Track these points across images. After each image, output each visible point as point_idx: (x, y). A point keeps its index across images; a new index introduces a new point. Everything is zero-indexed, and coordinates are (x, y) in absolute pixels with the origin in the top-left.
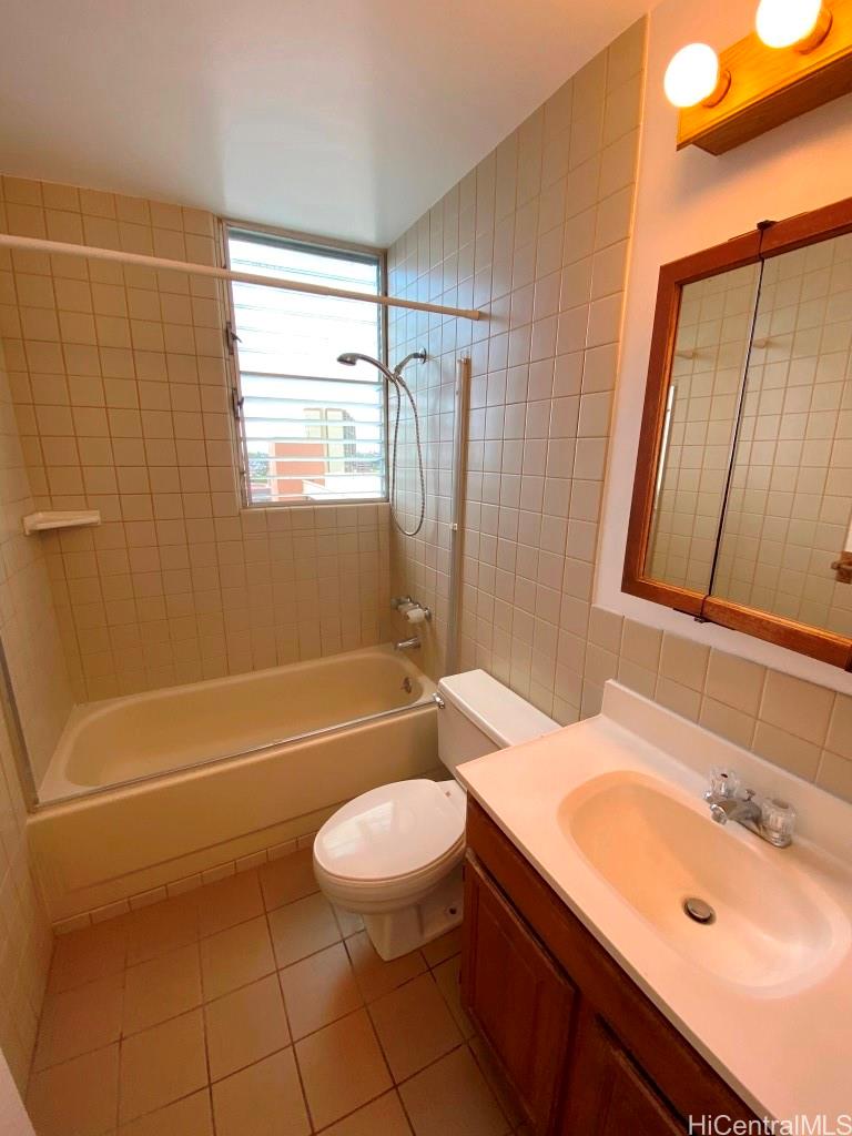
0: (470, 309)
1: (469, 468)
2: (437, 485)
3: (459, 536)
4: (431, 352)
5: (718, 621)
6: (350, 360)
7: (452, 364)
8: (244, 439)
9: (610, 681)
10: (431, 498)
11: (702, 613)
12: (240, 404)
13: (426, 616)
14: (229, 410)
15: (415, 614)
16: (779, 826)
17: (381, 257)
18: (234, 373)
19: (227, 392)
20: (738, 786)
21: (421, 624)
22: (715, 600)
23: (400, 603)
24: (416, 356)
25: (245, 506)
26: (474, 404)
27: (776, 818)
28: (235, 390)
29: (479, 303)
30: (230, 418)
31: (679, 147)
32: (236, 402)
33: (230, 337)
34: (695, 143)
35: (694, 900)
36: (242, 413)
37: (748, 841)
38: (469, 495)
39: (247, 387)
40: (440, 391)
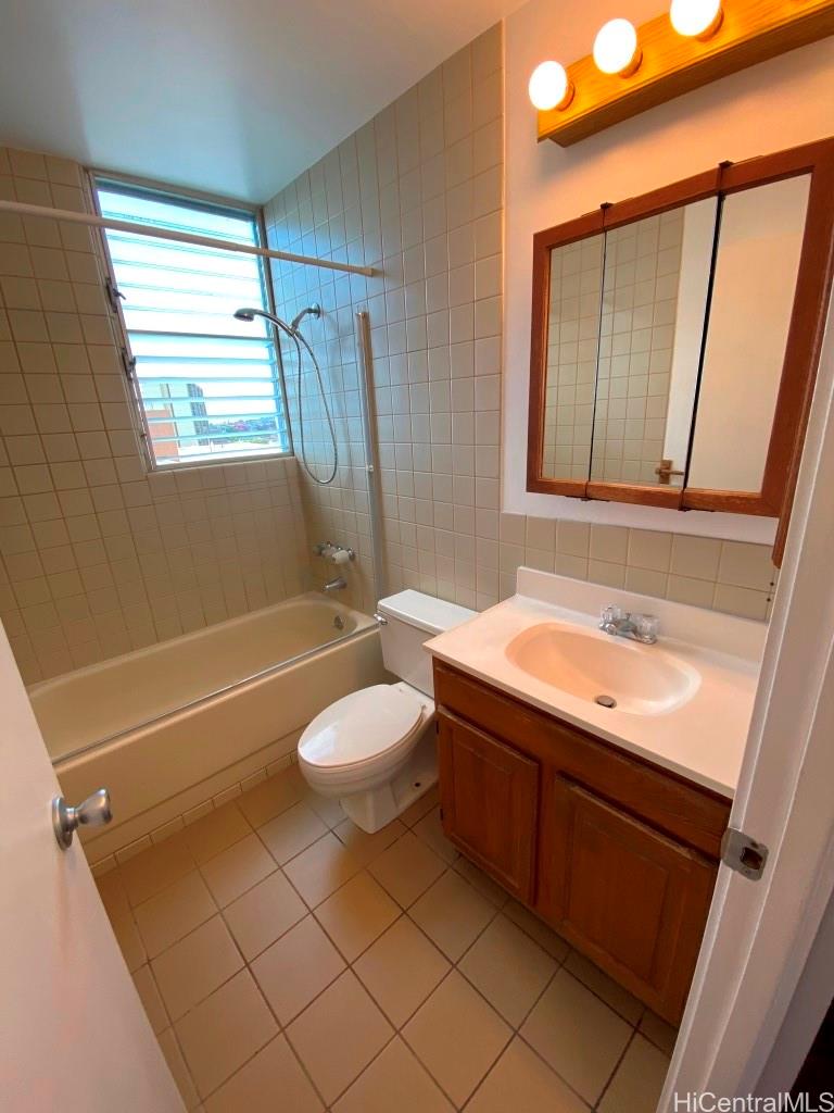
0: (363, 266)
1: (378, 413)
2: (347, 433)
3: (375, 477)
4: (325, 307)
5: (597, 497)
6: (247, 315)
7: (347, 318)
8: (141, 401)
9: (521, 568)
10: (342, 447)
11: (585, 493)
12: (133, 363)
13: (350, 557)
14: (121, 370)
15: (340, 555)
16: (649, 629)
17: (257, 214)
18: (121, 333)
19: (117, 353)
20: (619, 614)
21: (345, 565)
22: (595, 482)
23: (323, 549)
24: (310, 311)
25: (150, 470)
26: (376, 354)
27: (647, 625)
28: (125, 350)
29: (370, 261)
30: (123, 378)
31: (540, 140)
32: (128, 364)
33: (112, 294)
34: (551, 138)
35: (602, 697)
36: (135, 374)
37: (631, 646)
38: (382, 437)
39: (137, 346)
40: (338, 345)
